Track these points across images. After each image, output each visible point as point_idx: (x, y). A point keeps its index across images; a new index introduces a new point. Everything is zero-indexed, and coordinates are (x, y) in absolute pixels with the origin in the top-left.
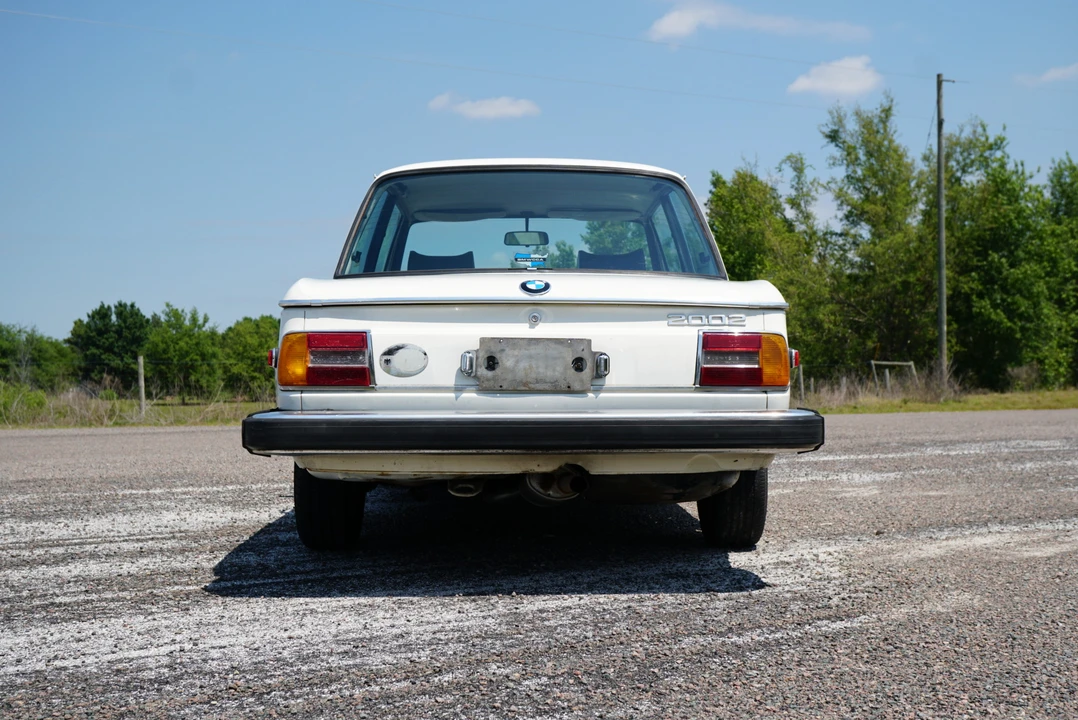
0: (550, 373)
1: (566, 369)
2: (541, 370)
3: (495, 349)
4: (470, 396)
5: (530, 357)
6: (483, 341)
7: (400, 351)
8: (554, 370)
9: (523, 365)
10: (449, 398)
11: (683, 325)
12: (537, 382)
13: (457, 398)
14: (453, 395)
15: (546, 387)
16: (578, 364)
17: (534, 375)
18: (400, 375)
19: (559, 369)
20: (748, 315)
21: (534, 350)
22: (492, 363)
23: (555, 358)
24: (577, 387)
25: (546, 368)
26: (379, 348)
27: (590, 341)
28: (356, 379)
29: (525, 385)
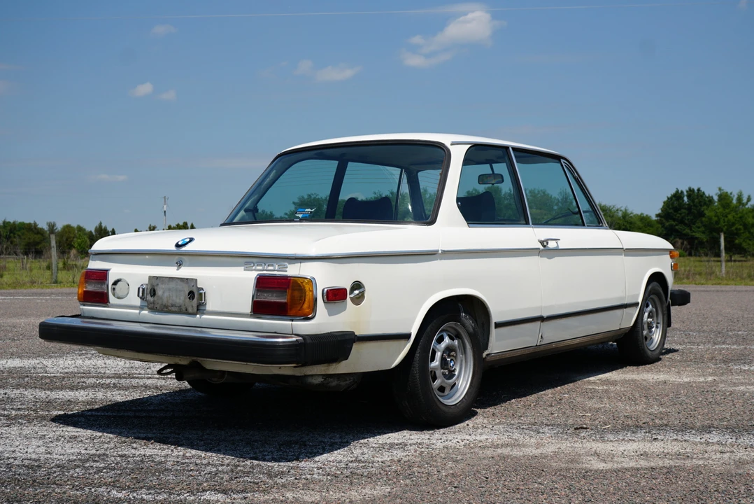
0: (178, 301)
1: (185, 298)
2: (174, 298)
3: (155, 282)
4: (145, 312)
5: (169, 290)
6: (151, 278)
7: (119, 283)
8: (180, 299)
9: (166, 294)
10: (135, 314)
11: (252, 270)
12: (172, 306)
13: (139, 313)
14: (138, 311)
15: (176, 309)
16: (191, 295)
17: (170, 302)
18: (118, 298)
19: (182, 298)
20: (290, 264)
21: (172, 285)
22: (153, 293)
23: (180, 291)
24: (190, 310)
25: (176, 297)
26: (111, 280)
27: (196, 280)
28: (102, 299)
29: (167, 307)
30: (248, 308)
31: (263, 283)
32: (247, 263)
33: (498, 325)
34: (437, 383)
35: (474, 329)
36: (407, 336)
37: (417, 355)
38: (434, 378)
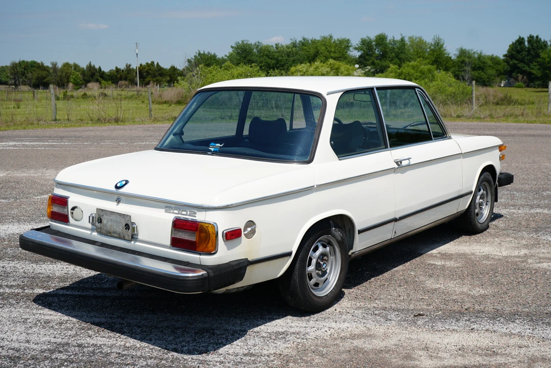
0: (118, 229)
1: (123, 228)
2: (115, 227)
3: (101, 214)
4: (95, 234)
5: (111, 220)
6: (98, 210)
7: (76, 209)
8: (119, 228)
9: (109, 224)
10: (89, 234)
11: (170, 213)
12: (114, 233)
13: (91, 234)
14: (89, 232)
15: (117, 235)
16: (127, 226)
17: (112, 229)
18: (76, 220)
19: (121, 228)
20: (198, 211)
21: (113, 217)
22: (100, 221)
23: (120, 223)
24: (126, 237)
25: (117, 227)
26: (70, 206)
27: (130, 216)
28: (64, 219)
29: (110, 233)
30: (168, 242)
31: (178, 225)
32: (166, 207)
33: (360, 232)
34: (313, 281)
35: (341, 237)
36: (289, 254)
37: (297, 265)
38: (311, 278)
